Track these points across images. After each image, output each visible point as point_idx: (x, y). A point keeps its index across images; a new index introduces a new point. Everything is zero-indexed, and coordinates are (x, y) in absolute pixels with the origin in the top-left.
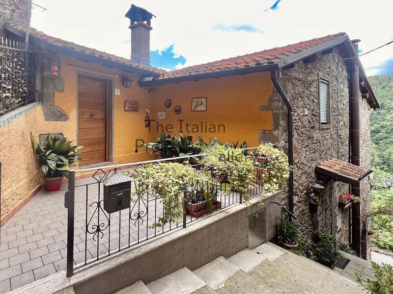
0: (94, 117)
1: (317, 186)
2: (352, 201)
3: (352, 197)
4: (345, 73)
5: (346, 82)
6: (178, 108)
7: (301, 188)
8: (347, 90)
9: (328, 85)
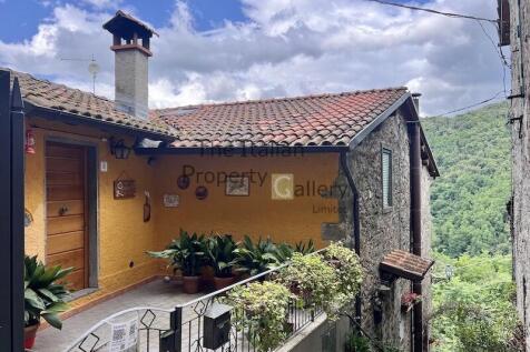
0: (66, 213)
1: (383, 288)
2: (414, 301)
3: (414, 296)
4: (406, 137)
5: (407, 147)
6: (201, 190)
7: (366, 293)
8: (407, 158)
9: (390, 155)
